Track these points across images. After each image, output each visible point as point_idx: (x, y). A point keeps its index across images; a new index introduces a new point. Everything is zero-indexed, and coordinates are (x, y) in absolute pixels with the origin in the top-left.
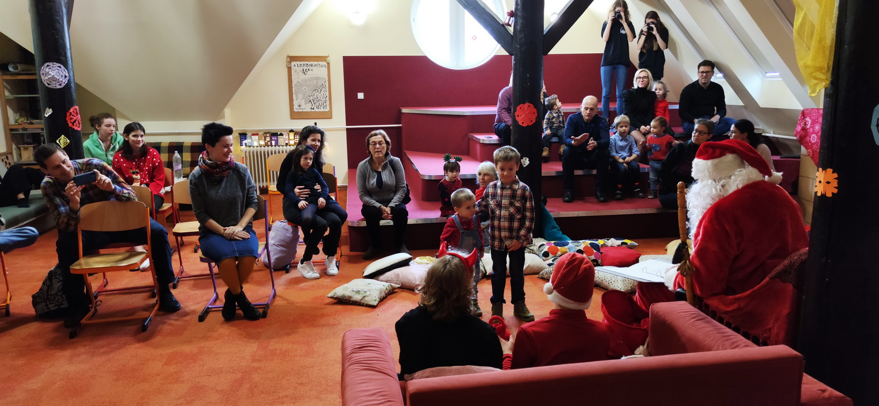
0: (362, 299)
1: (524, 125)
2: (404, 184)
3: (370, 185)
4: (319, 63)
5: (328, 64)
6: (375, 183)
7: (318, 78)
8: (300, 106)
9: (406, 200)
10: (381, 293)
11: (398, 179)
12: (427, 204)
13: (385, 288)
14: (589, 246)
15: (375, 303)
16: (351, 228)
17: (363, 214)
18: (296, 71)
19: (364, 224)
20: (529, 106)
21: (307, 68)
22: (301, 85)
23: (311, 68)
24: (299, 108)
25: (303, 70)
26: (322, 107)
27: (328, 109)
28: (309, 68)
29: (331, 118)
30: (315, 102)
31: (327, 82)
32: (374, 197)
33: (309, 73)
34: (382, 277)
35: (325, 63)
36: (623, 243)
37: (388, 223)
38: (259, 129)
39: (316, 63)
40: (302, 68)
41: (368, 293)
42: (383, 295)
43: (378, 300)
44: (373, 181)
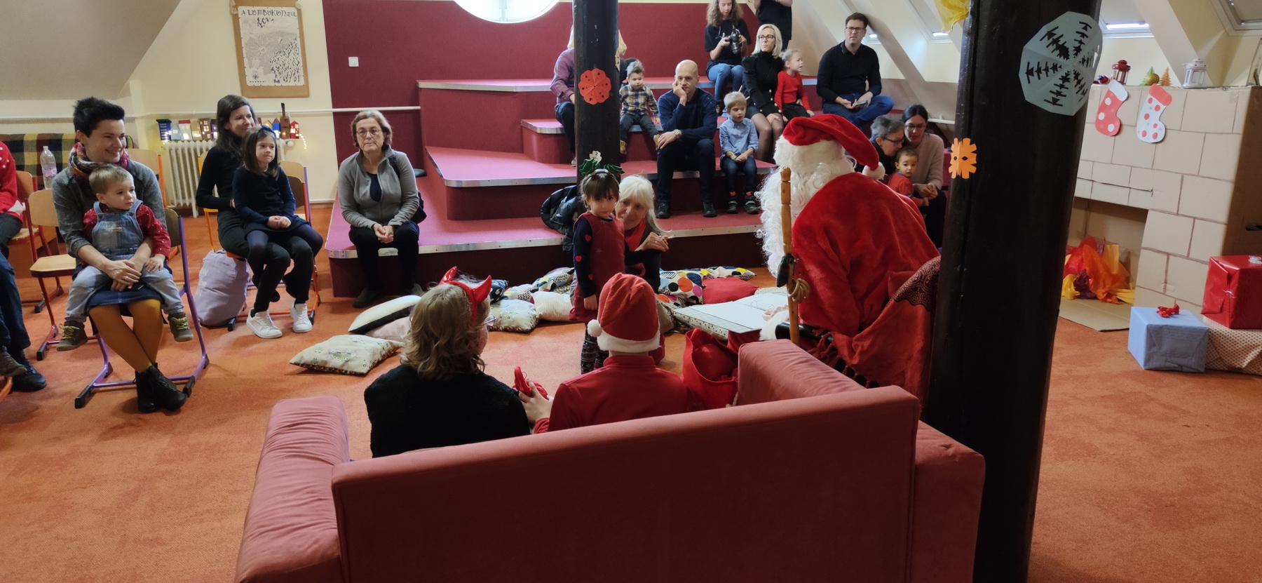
0: (343, 365)
1: (593, 102)
2: (414, 193)
3: (361, 195)
4: (284, 9)
5: (299, 10)
6: (368, 194)
7: (283, 34)
8: (256, 77)
9: (419, 216)
10: (374, 354)
11: (405, 187)
12: (455, 224)
13: (380, 347)
14: (686, 277)
15: (364, 370)
16: (334, 262)
17: (352, 239)
18: (246, 22)
19: (354, 254)
20: (599, 74)
21: (265, 17)
22: (257, 44)
23: (272, 17)
24: (254, 80)
25: (258, 19)
26: (292, 79)
27: (302, 83)
28: (267, 16)
29: (307, 96)
30: (280, 70)
31: (298, 39)
32: (367, 214)
33: (268, 24)
34: (378, 332)
35: (293, 10)
36: (734, 273)
37: (392, 252)
38: (190, 112)
39: (279, 9)
40: (256, 17)
41: (353, 355)
42: (378, 357)
43: (369, 365)
44: (365, 190)
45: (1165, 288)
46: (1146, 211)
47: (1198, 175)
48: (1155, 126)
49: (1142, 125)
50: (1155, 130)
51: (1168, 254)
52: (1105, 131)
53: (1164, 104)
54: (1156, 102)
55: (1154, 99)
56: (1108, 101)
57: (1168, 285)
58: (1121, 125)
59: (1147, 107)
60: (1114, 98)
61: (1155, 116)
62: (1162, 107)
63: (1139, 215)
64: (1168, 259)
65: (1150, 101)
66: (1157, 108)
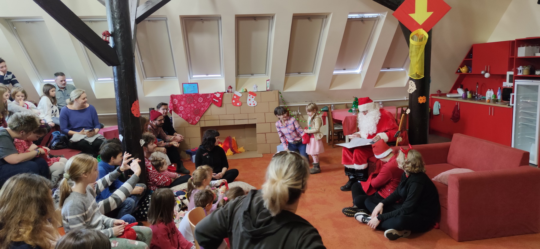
45: (266, 142)
46: (255, 124)
47: (269, 112)
48: (253, 102)
49: (248, 102)
51: (265, 133)
52: (236, 105)
54: (251, 96)
56: (235, 97)
57: (267, 141)
58: (242, 103)
59: (249, 98)
60: (237, 96)
61: (252, 100)
62: (254, 97)
63: (254, 126)
64: (265, 134)
65: (250, 96)
66: (253, 97)
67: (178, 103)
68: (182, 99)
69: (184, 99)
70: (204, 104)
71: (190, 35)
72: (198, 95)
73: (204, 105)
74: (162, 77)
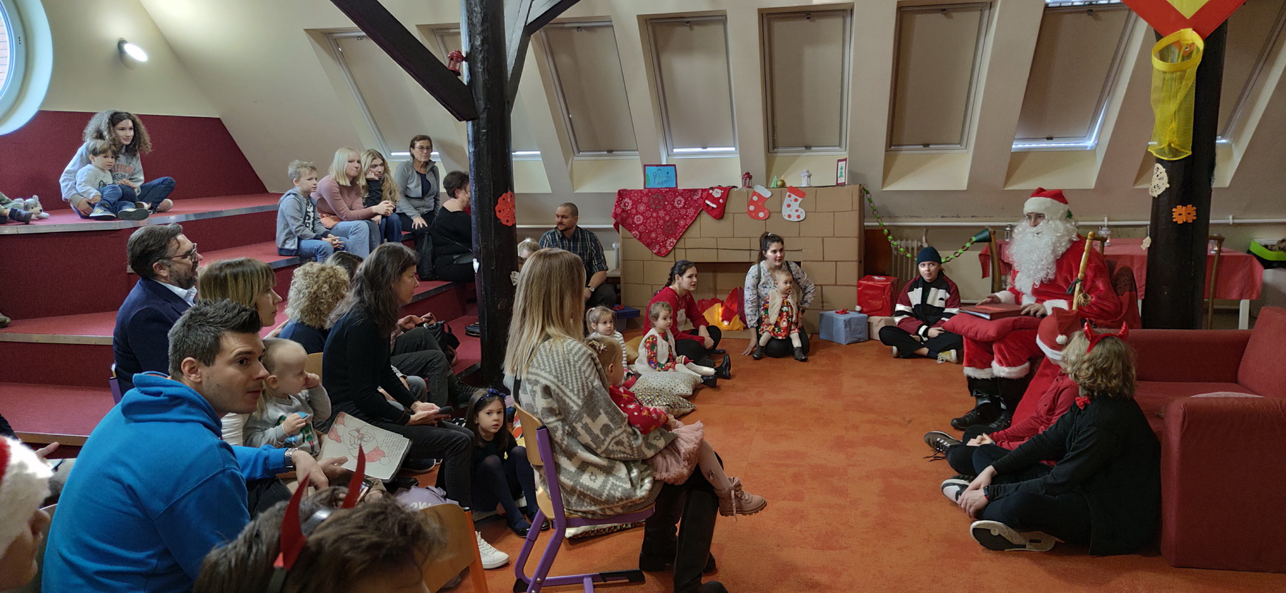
1: (510, 224)
47: (833, 237)
48: (797, 211)
49: (785, 212)
50: (798, 213)
52: (757, 217)
53: (801, 197)
54: (794, 197)
55: (792, 195)
56: (755, 198)
58: (770, 212)
59: (787, 201)
60: (759, 196)
61: (795, 205)
62: (800, 200)
65: (790, 196)
66: (796, 200)
67: (632, 208)
68: (641, 199)
69: (645, 199)
70: (687, 212)
71: (665, 59)
72: (674, 191)
73: (685, 215)
74: (610, 151)
